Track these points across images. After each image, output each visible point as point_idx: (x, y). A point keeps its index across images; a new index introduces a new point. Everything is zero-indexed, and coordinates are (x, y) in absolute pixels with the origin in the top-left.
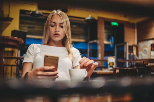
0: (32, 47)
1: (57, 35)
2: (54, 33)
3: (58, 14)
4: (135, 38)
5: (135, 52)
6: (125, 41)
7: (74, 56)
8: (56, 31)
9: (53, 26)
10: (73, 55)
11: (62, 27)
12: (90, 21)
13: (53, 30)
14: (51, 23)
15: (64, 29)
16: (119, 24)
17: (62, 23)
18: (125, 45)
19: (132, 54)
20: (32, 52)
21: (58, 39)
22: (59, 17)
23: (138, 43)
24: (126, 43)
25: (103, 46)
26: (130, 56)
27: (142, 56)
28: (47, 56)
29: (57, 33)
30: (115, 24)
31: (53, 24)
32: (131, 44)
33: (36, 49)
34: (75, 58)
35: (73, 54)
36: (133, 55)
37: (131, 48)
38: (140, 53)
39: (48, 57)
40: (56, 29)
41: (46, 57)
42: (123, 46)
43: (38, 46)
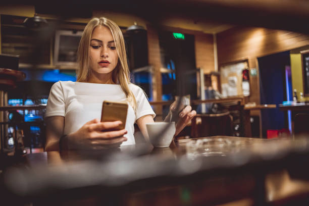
0: (59, 87)
1: (104, 63)
2: (99, 60)
3: (105, 25)
5: (215, 85)
6: (198, 66)
7: (137, 99)
8: (103, 56)
9: (96, 47)
10: (134, 98)
11: (113, 48)
12: (137, 32)
13: (96, 54)
14: (93, 41)
15: (118, 51)
16: (185, 35)
17: (113, 41)
18: (198, 74)
19: (210, 89)
20: (60, 96)
21: (106, 70)
22: (105, 30)
24: (199, 70)
25: (160, 77)
27: (227, 92)
28: (108, 103)
29: (104, 60)
30: (179, 36)
31: (97, 44)
32: (208, 71)
33: (68, 91)
34: (138, 102)
35: (135, 96)
38: (224, 86)
39: (110, 105)
40: (102, 52)
41: (106, 104)
42: (194, 76)
43: (70, 86)
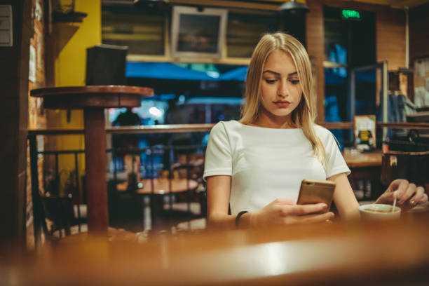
0: (222, 133)
1: (280, 103)
2: (274, 98)
3: (281, 49)
4: (404, 51)
6: (379, 60)
8: (280, 96)
9: (270, 82)
11: (295, 82)
14: (267, 73)
15: (302, 85)
16: (361, 13)
17: (296, 73)
18: (379, 71)
19: (397, 93)
20: (226, 148)
22: (285, 56)
23: (411, 64)
24: (381, 66)
26: (390, 97)
27: (423, 100)
28: (308, 183)
29: (283, 100)
30: (352, 14)
31: (272, 77)
32: (394, 68)
33: (236, 139)
36: (400, 97)
37: (393, 78)
38: (417, 90)
39: (310, 185)
40: (280, 89)
42: (373, 73)
